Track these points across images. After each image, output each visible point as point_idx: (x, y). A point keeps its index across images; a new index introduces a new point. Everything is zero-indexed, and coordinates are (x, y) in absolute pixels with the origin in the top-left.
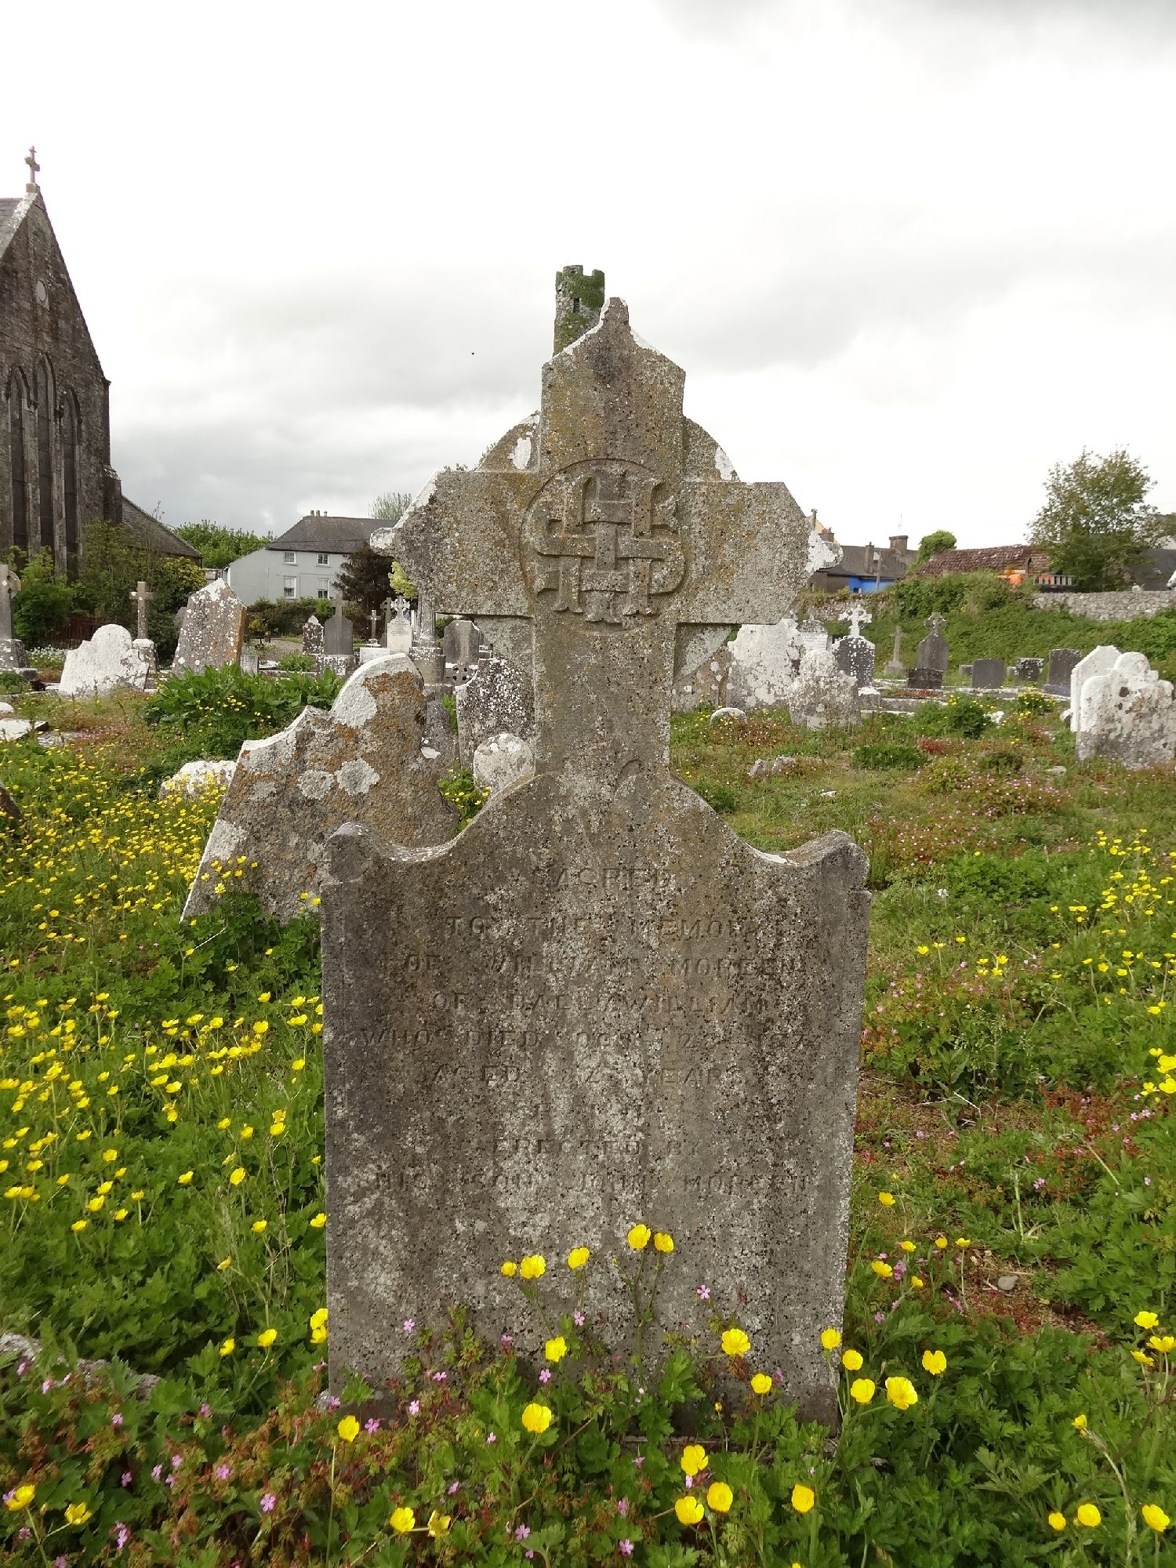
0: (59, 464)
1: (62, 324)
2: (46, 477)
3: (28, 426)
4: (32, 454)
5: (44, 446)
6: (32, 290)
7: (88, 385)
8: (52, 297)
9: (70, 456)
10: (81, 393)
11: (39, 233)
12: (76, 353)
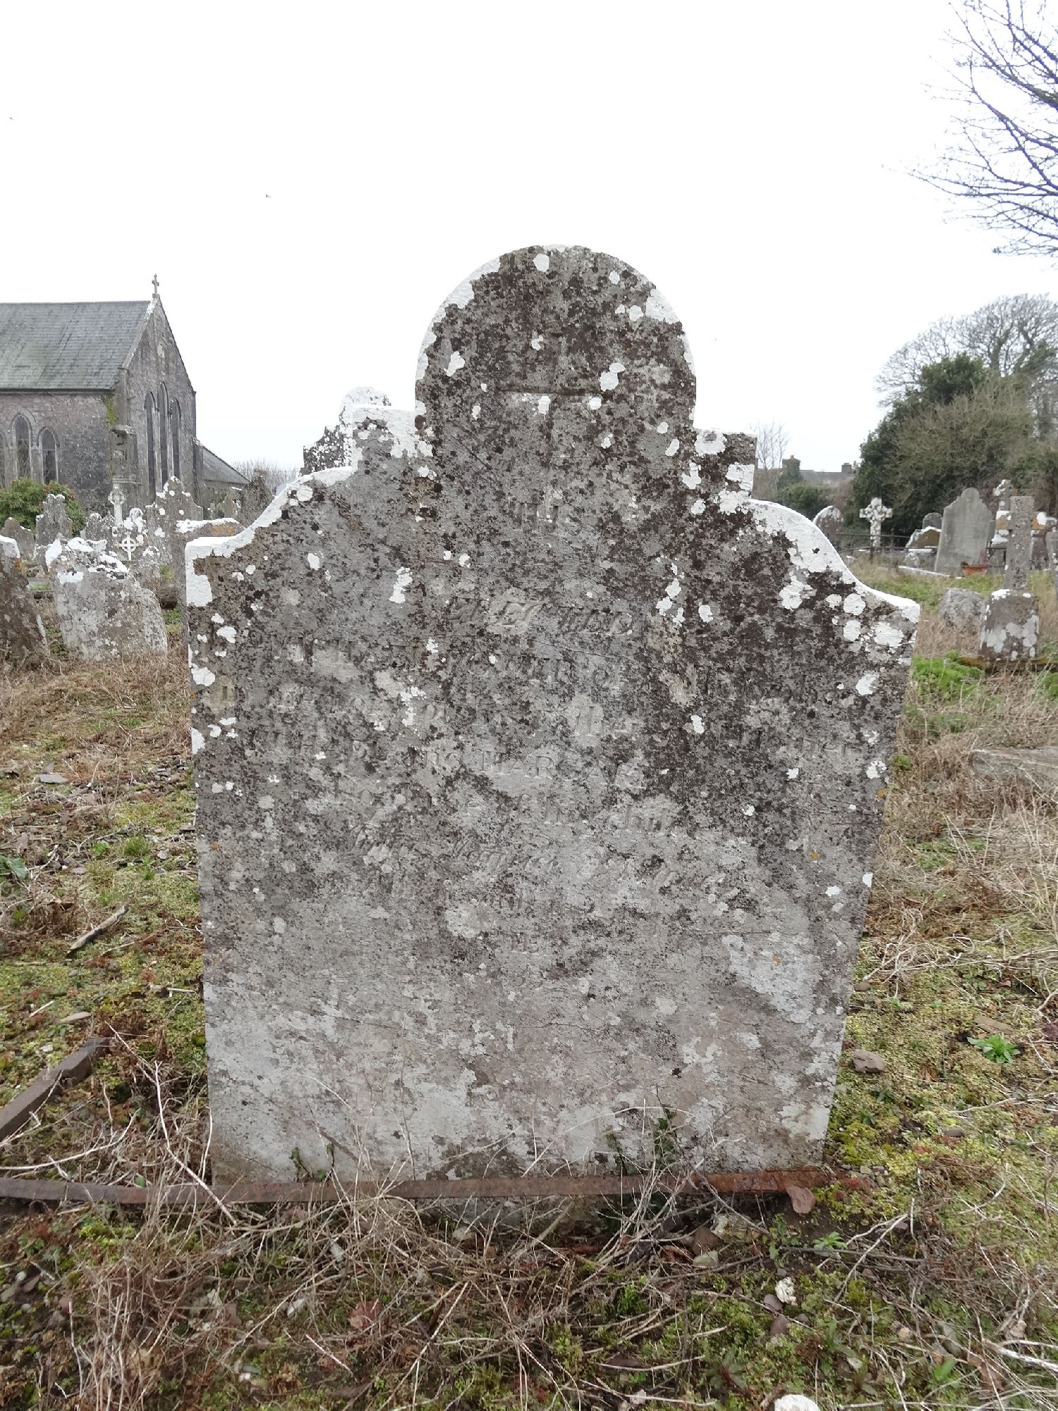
0: (170, 439)
1: (171, 364)
2: (164, 447)
3: (156, 421)
4: (157, 436)
5: (163, 431)
6: (156, 350)
7: (184, 395)
8: (166, 353)
9: (175, 435)
10: (180, 400)
11: (159, 319)
12: (178, 378)
